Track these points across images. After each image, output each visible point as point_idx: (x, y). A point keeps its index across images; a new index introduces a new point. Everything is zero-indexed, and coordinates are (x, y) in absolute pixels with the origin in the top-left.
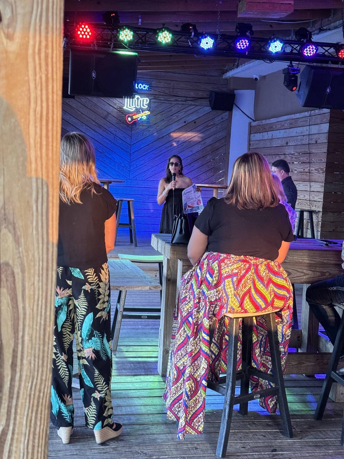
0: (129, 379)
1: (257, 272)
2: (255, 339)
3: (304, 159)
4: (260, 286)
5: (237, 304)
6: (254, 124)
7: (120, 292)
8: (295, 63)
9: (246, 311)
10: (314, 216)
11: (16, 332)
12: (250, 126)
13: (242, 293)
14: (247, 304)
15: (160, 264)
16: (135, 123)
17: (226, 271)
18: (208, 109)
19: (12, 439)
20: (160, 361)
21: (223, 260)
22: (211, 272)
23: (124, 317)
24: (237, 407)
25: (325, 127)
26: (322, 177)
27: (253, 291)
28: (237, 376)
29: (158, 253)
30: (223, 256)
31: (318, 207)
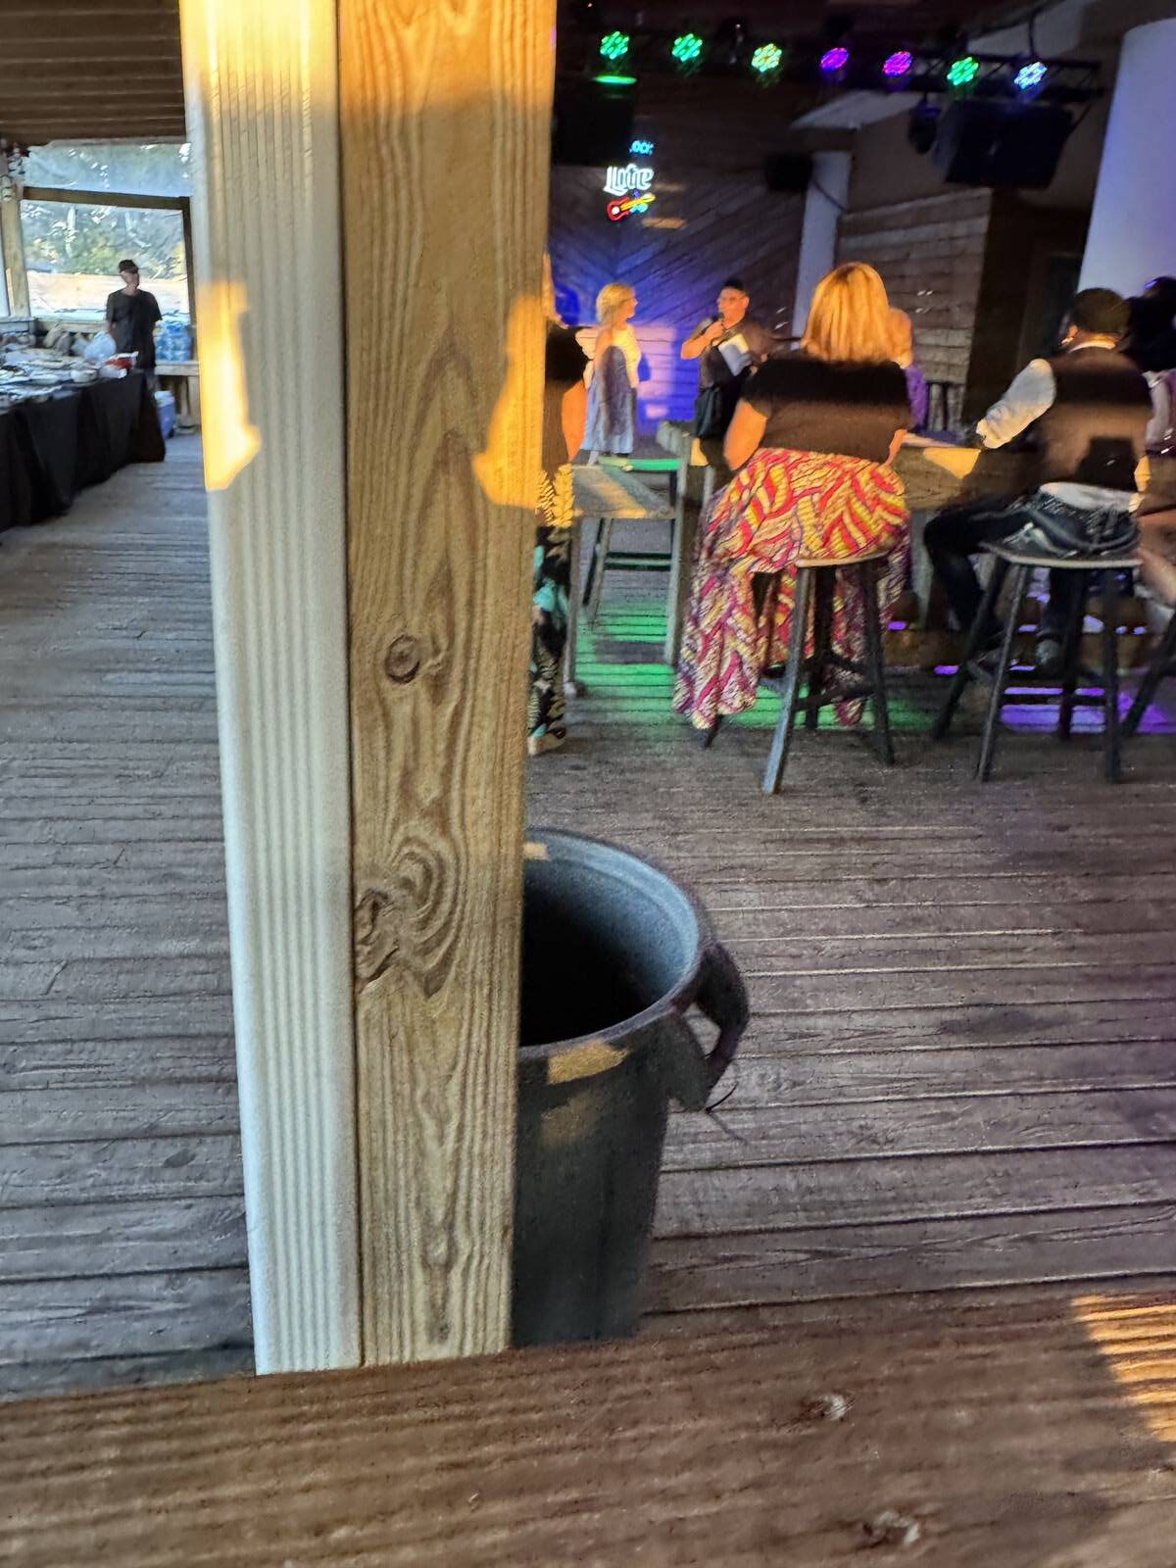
0: (617, 669)
1: (855, 484)
2: (838, 606)
3: (939, 284)
4: (859, 509)
5: (819, 542)
6: (848, 218)
7: (602, 522)
8: (932, 97)
9: (832, 556)
10: (951, 394)
11: (473, 548)
12: (839, 222)
13: (828, 523)
14: (837, 542)
15: (673, 475)
16: (627, 218)
17: (799, 485)
18: (759, 190)
19: (471, 724)
20: (670, 640)
21: (795, 465)
22: (771, 488)
23: (608, 567)
24: (801, 716)
25: (982, 224)
26: (969, 320)
27: (847, 519)
28: (806, 666)
29: (669, 455)
30: (794, 456)
31: (959, 377)
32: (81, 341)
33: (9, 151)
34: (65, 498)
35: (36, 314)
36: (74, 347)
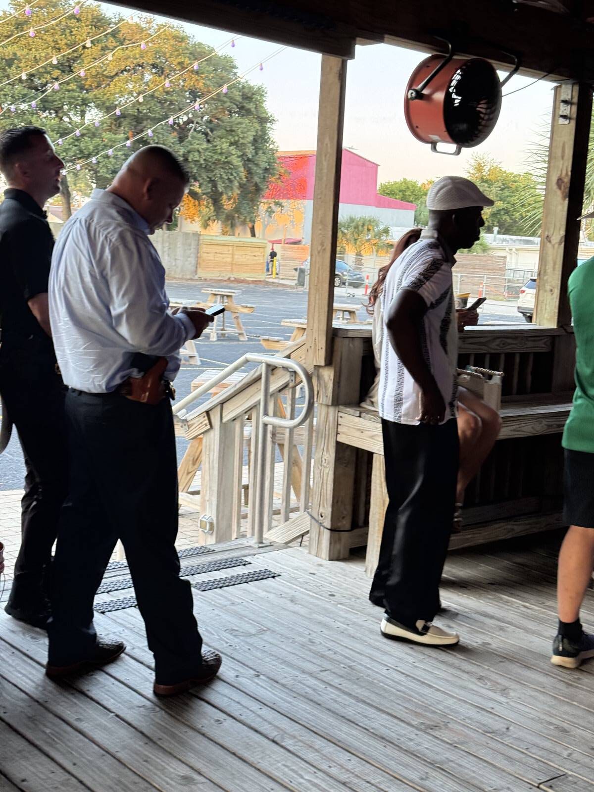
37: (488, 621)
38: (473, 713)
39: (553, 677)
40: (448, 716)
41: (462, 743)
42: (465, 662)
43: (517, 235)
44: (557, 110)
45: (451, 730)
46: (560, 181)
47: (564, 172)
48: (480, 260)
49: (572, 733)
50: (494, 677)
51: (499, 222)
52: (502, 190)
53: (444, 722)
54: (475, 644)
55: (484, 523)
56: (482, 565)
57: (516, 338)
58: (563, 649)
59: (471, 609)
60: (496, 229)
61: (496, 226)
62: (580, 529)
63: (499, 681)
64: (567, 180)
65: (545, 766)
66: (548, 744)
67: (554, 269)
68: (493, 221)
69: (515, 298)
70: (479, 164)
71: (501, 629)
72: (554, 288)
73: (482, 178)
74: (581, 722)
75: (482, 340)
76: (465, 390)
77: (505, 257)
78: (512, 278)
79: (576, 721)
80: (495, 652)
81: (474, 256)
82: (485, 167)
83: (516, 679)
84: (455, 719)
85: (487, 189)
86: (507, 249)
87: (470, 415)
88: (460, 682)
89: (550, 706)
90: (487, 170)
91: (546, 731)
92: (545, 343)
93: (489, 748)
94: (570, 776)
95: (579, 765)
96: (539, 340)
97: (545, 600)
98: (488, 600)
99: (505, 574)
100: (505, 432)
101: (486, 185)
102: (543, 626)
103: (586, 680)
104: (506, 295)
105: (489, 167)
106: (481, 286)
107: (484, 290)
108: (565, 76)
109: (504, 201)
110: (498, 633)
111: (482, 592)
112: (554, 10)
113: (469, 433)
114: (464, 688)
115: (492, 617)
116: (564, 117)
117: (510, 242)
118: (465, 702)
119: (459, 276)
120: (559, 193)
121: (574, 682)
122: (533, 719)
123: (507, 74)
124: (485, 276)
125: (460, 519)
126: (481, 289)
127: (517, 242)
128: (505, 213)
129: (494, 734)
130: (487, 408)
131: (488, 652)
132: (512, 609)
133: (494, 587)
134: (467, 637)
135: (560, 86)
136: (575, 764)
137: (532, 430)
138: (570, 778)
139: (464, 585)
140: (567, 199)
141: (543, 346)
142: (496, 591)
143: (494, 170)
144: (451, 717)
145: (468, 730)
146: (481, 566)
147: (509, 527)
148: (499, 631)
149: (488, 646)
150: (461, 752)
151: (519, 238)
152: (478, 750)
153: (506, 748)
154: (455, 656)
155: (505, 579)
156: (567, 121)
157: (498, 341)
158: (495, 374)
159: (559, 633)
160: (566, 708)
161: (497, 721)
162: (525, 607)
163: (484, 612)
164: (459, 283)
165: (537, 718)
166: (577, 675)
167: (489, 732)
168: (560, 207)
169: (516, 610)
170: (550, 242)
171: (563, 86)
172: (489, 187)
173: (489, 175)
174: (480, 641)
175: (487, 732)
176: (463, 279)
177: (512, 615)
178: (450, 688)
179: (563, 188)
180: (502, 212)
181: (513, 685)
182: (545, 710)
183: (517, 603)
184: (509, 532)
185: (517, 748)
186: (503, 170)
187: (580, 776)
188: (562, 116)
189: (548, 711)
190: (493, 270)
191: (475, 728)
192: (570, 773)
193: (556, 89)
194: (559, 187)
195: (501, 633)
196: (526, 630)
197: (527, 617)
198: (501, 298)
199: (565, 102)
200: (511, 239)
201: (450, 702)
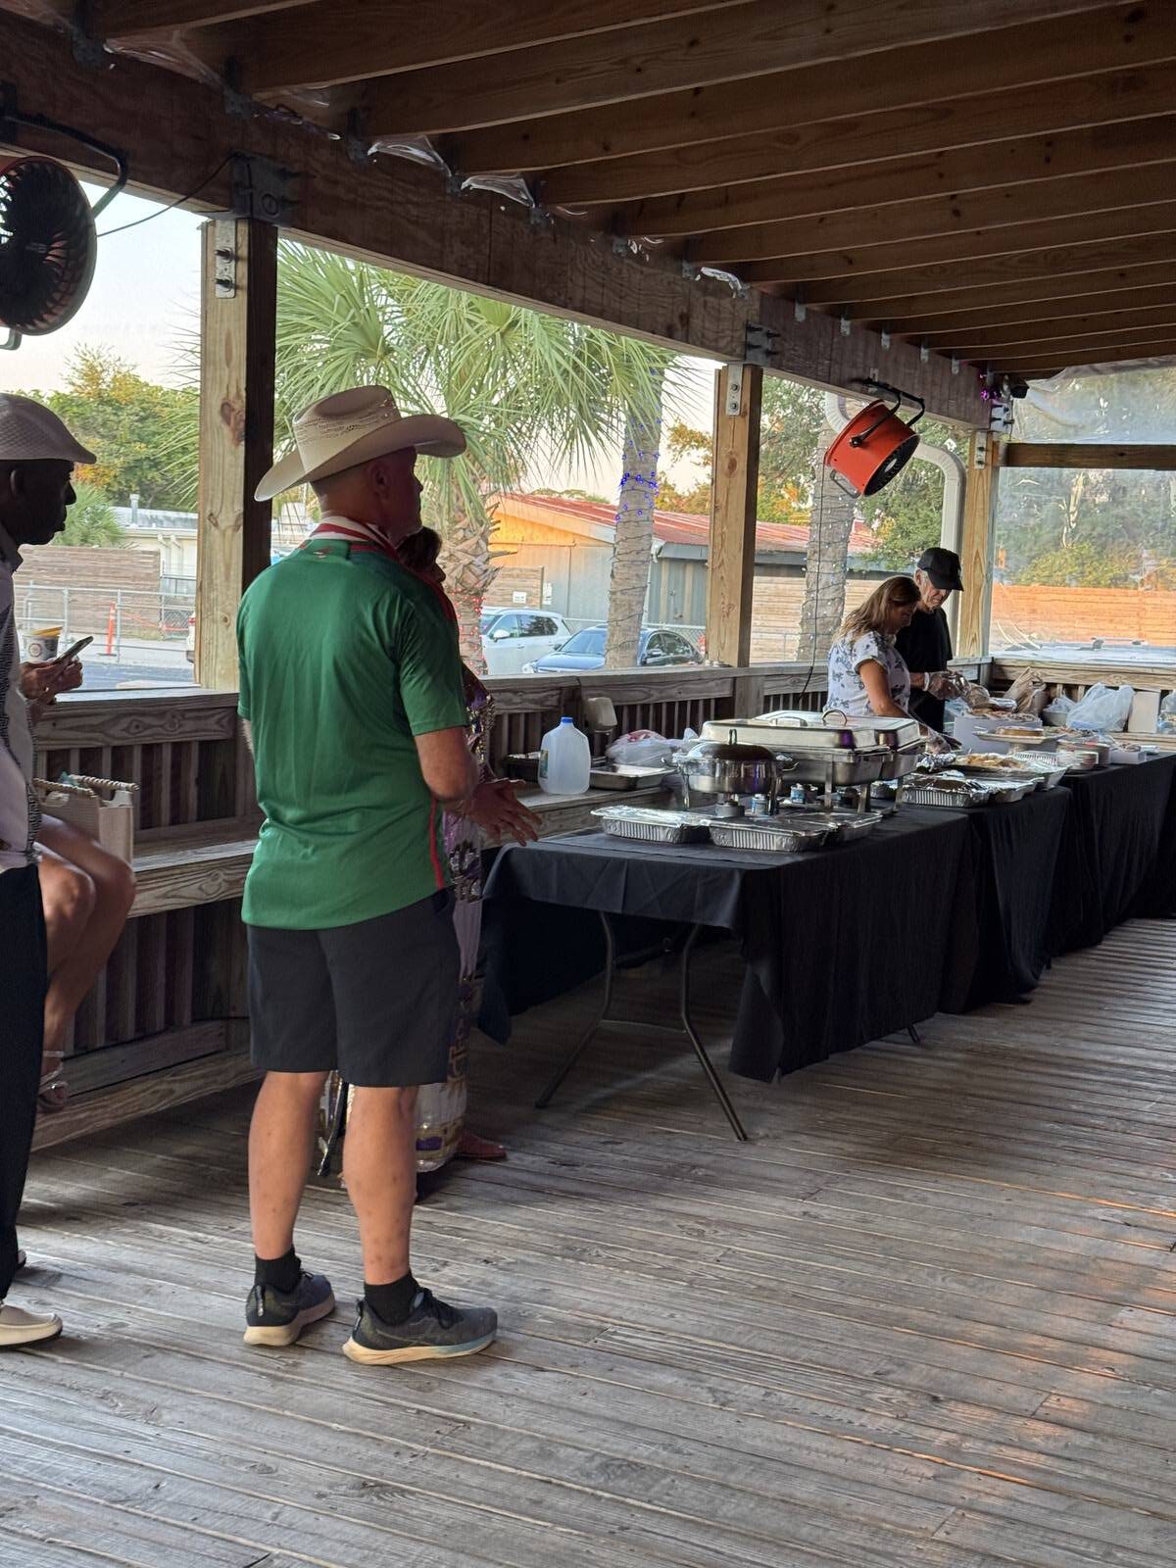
32: (1062, 700)
33: (995, 390)
34: (1027, 972)
35: (996, 652)
36: (1051, 708)
37: (121, 1279)
38: (86, 1469)
39: (248, 1370)
40: (36, 1484)
41: (63, 1534)
42: (74, 1369)
43: (177, 510)
44: (210, 269)
45: (42, 1511)
46: (226, 408)
47: (233, 391)
48: (107, 560)
49: (280, 1472)
50: (131, 1389)
51: (140, 483)
52: (142, 420)
53: (28, 1497)
54: (95, 1330)
55: (114, 1086)
56: (110, 1169)
57: (161, 715)
58: (265, 1310)
59: (89, 1261)
60: (135, 498)
61: (135, 492)
62: (284, 1077)
63: (141, 1396)
64: (240, 405)
65: (229, 1546)
66: (234, 1504)
67: (227, 577)
68: (127, 481)
69: (182, 633)
70: (92, 368)
71: (148, 1290)
72: (229, 614)
73: (100, 395)
74: (298, 1447)
75: (95, 721)
76: (59, 822)
77: (157, 554)
78: (173, 594)
79: (287, 1448)
80: (135, 1340)
81: (94, 550)
82: (104, 375)
83: (175, 1386)
84: (50, 1487)
85: (112, 417)
86: (160, 538)
87: (69, 871)
88: (63, 1412)
89: (239, 1427)
90: (108, 379)
91: (232, 1479)
92: (219, 722)
93: (120, 1532)
94: (278, 1557)
95: (293, 1533)
96: (206, 717)
97: (234, 1223)
98: (122, 1239)
99: (158, 1182)
100: (145, 902)
101: (109, 409)
102: (230, 1273)
103: (310, 1365)
104: (165, 628)
105: (112, 374)
106: (113, 611)
107: (119, 618)
108: (222, 205)
109: (148, 443)
110: (140, 1301)
111: (111, 1223)
112: (190, 74)
113: (68, 908)
114: (68, 1422)
115: (129, 1271)
116: (225, 283)
117: (165, 523)
118: (72, 1449)
119: (66, 592)
120: (226, 430)
121: (287, 1372)
122: (206, 1459)
123: (103, 191)
124: (119, 591)
125: (63, 1083)
126: (112, 618)
127: (179, 523)
128: (151, 467)
129: (129, 1503)
130: (105, 857)
131: (120, 1341)
132: (171, 1248)
133: (134, 1209)
134: (77, 1318)
135: (213, 224)
136: (287, 1532)
137: (199, 892)
138: (277, 1562)
139: (75, 1215)
140: (243, 443)
141: (216, 727)
142: (139, 1217)
143: (122, 380)
144: (43, 1485)
145: (78, 1505)
146: (109, 1172)
147: (164, 1087)
148: (142, 1297)
149: (122, 1329)
150: (62, 1551)
151: (183, 515)
152: (97, 1541)
153: (153, 1526)
154: (53, 1360)
155: (156, 1190)
156: (232, 293)
157: (124, 723)
158: (120, 788)
159: (257, 1282)
160: (273, 1426)
161: (134, 1476)
162: (196, 1240)
163: (114, 1261)
164: (66, 606)
165: (215, 1456)
166: (292, 1358)
167: (119, 1500)
168: (229, 459)
169: (178, 1249)
170: (216, 525)
171: (219, 223)
172: (115, 414)
173: (113, 390)
174: (104, 1323)
175: (115, 1502)
176: (74, 597)
177: (169, 1261)
178: (43, 1427)
179: (232, 421)
180: (146, 465)
181: (170, 1400)
182: (229, 1436)
183: (178, 1235)
184: (163, 1097)
185: (174, 1522)
186: (142, 380)
187: (295, 1554)
188: (220, 282)
189: (238, 1438)
190: (134, 578)
191: (90, 1498)
192: (277, 1551)
193: (204, 228)
194: (227, 419)
195: (147, 1299)
196: (199, 1286)
197: (199, 1259)
198: (154, 634)
199: (224, 254)
200: (168, 519)
201: (41, 1455)
